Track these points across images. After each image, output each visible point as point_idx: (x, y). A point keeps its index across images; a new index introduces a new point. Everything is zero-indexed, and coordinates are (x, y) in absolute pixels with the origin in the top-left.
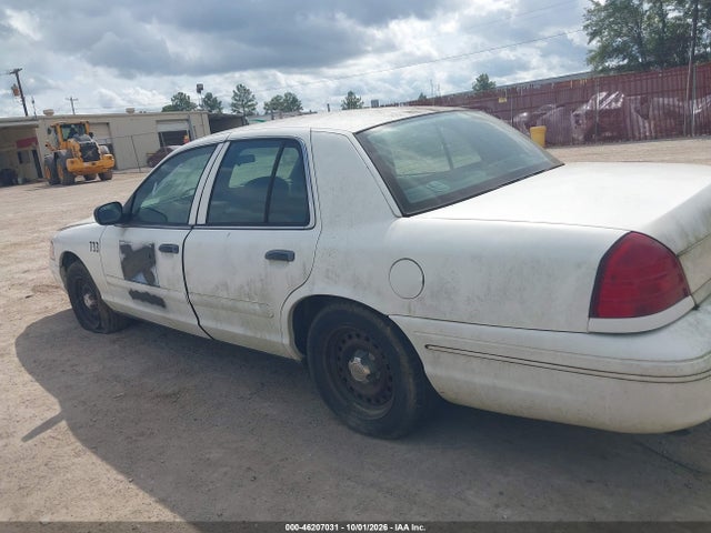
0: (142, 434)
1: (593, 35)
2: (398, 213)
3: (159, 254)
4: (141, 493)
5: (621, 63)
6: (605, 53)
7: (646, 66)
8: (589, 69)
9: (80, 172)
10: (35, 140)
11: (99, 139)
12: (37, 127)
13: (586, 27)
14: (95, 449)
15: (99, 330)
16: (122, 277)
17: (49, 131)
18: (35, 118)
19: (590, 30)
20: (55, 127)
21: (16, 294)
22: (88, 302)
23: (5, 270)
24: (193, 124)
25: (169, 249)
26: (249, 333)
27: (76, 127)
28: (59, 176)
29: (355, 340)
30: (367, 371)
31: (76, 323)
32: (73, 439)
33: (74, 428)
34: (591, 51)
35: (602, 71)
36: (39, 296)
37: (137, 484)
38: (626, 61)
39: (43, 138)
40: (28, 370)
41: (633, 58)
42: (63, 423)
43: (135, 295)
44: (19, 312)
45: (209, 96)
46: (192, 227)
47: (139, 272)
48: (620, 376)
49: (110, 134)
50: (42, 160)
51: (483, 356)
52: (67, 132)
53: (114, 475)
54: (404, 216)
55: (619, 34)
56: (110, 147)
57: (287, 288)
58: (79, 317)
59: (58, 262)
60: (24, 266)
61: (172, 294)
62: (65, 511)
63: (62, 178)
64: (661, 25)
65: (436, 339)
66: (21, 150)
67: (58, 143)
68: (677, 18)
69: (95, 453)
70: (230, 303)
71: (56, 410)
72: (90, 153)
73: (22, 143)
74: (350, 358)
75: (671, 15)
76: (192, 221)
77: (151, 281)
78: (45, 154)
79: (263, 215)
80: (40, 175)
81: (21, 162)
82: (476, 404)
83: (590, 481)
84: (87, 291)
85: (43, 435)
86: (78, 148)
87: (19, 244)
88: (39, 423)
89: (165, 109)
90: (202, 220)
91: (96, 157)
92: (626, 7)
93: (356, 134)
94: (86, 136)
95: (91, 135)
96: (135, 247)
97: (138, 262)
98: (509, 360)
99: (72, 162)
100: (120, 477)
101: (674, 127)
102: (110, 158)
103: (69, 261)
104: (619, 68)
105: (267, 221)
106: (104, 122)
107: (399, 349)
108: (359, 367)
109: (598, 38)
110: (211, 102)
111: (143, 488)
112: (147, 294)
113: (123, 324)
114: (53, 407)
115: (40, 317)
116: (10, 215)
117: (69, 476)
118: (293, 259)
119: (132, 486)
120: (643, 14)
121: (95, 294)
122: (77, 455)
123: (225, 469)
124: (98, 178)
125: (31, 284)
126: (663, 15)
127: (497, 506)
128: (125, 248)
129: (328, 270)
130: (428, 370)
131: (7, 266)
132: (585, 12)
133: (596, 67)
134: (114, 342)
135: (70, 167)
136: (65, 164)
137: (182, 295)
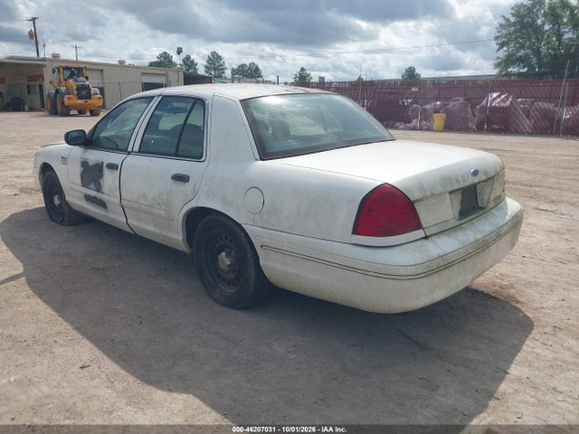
0: (75, 290)
1: (502, 45)
2: (258, 157)
3: (105, 170)
4: (65, 324)
5: (522, 71)
6: (509, 61)
7: (540, 75)
8: (495, 72)
9: (75, 107)
10: (42, 76)
11: (93, 82)
12: (45, 66)
13: (497, 38)
14: (40, 295)
15: (62, 223)
16: (80, 184)
17: (54, 72)
18: (44, 59)
19: (500, 41)
20: (59, 69)
21: (7, 192)
22: (57, 202)
23: (3, 174)
24: (170, 78)
25: (112, 167)
26: (158, 231)
27: (75, 70)
28: (57, 108)
29: (224, 241)
30: (228, 263)
31: (47, 217)
32: (27, 288)
33: (30, 282)
34: (498, 58)
35: (505, 75)
36: (24, 195)
37: (63, 318)
38: (526, 69)
39: (48, 76)
40: (5, 243)
41: (531, 67)
42: (24, 279)
43: (88, 198)
44: (6, 205)
45: (188, 58)
46: (129, 153)
47: (92, 181)
48: (365, 272)
49: (103, 79)
50: (46, 93)
51: (292, 254)
52: (68, 73)
53: (50, 311)
54: (262, 159)
55: (522, 47)
56: (102, 90)
57: (183, 201)
58: (49, 213)
59: (38, 170)
60: (17, 173)
61: (112, 199)
62: (12, 328)
63: (59, 110)
64: (557, 44)
65: (267, 242)
66: (30, 83)
67: (60, 82)
68: (571, 39)
69: (41, 298)
70: (147, 208)
71: (21, 269)
72: (84, 92)
73: (31, 78)
74: (220, 253)
75: (566, 36)
76: (130, 149)
77: (99, 189)
78: (49, 89)
79: (174, 150)
80: (43, 106)
81: (29, 93)
82: (288, 287)
83: (354, 345)
84: (57, 193)
85: (9, 284)
86: (75, 88)
87: (16, 157)
88: (6, 276)
89: (151, 64)
90: (136, 149)
91: (89, 96)
92: (531, 26)
93: (242, 101)
94: (81, 78)
95: (87, 78)
96: (91, 163)
97: (92, 174)
98: (307, 258)
99: (69, 98)
100: (53, 313)
101: (548, 127)
102: (100, 98)
103: (46, 169)
104: (520, 74)
105: (177, 154)
106: (100, 69)
107: (247, 248)
108: (224, 260)
109: (505, 48)
110: (189, 62)
111: (67, 320)
112: (95, 197)
113: (79, 221)
114: (19, 268)
115: (22, 210)
116: (13, 134)
117: (20, 309)
118: (188, 181)
119: (60, 319)
120: (544, 33)
121: (62, 196)
122: (28, 298)
123: (123, 316)
124: (88, 114)
125: (20, 186)
126: (559, 36)
127: (289, 352)
128: (84, 164)
129: (208, 191)
130: (262, 262)
131: (4, 171)
132: (498, 26)
133: (501, 71)
134: (71, 232)
135: (67, 102)
136: (63, 98)
137: (118, 201)
